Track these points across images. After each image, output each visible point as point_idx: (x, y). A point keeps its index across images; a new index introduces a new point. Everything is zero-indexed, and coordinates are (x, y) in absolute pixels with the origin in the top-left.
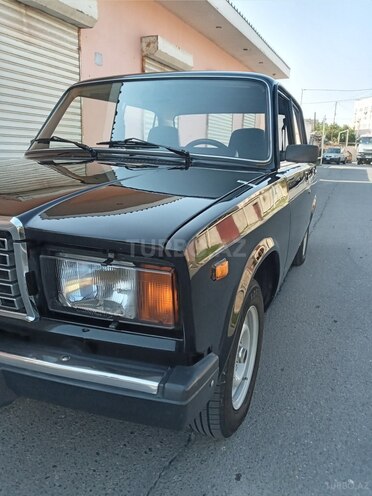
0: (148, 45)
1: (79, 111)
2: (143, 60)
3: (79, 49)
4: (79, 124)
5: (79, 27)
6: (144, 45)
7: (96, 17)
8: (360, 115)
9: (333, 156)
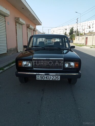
0: (17, 20)
1: (6, 35)
2: (16, 23)
3: (5, 21)
4: (6, 38)
5: (5, 16)
6: (16, 19)
7: (9, 14)
8: (53, 32)
9: (49, 42)
